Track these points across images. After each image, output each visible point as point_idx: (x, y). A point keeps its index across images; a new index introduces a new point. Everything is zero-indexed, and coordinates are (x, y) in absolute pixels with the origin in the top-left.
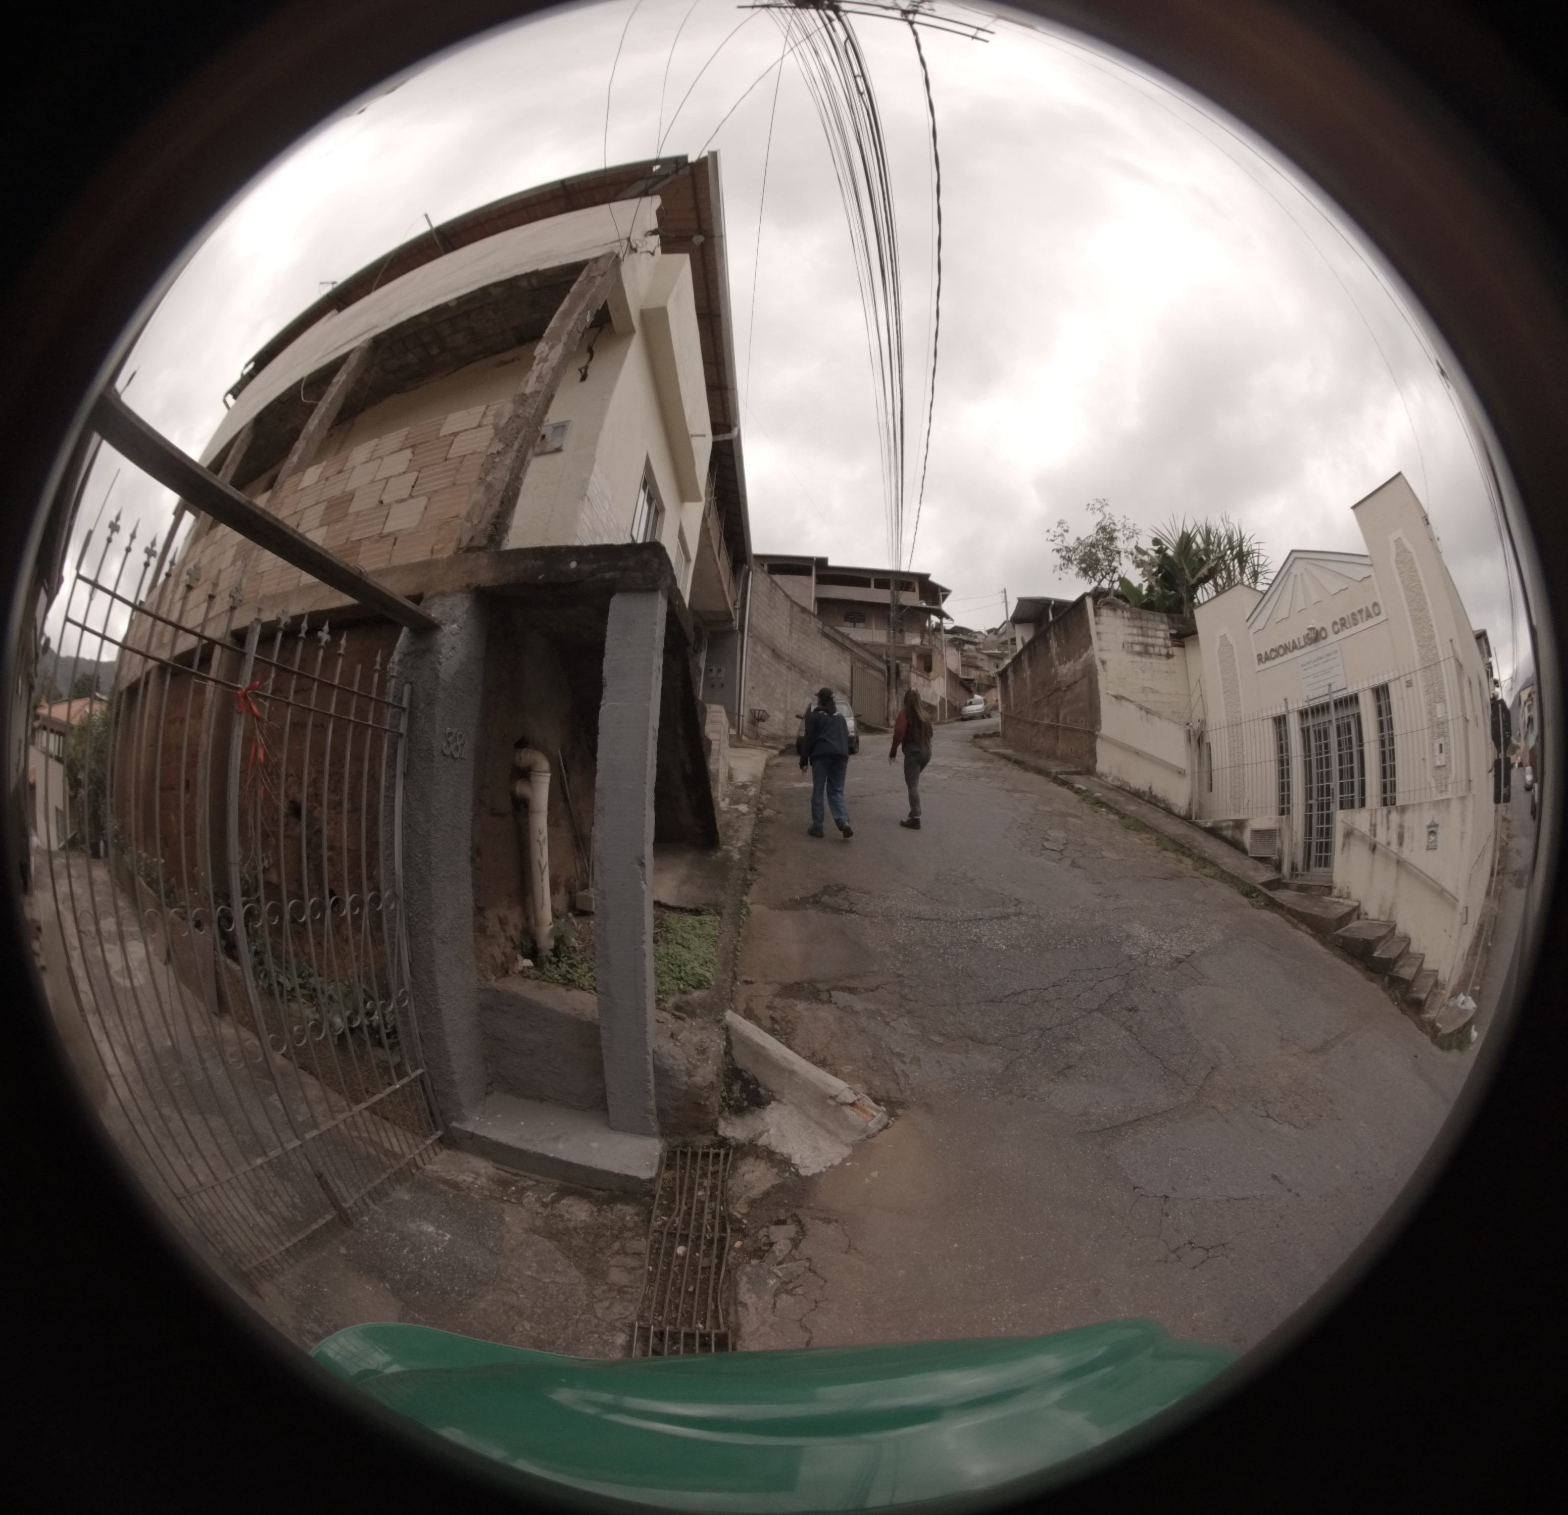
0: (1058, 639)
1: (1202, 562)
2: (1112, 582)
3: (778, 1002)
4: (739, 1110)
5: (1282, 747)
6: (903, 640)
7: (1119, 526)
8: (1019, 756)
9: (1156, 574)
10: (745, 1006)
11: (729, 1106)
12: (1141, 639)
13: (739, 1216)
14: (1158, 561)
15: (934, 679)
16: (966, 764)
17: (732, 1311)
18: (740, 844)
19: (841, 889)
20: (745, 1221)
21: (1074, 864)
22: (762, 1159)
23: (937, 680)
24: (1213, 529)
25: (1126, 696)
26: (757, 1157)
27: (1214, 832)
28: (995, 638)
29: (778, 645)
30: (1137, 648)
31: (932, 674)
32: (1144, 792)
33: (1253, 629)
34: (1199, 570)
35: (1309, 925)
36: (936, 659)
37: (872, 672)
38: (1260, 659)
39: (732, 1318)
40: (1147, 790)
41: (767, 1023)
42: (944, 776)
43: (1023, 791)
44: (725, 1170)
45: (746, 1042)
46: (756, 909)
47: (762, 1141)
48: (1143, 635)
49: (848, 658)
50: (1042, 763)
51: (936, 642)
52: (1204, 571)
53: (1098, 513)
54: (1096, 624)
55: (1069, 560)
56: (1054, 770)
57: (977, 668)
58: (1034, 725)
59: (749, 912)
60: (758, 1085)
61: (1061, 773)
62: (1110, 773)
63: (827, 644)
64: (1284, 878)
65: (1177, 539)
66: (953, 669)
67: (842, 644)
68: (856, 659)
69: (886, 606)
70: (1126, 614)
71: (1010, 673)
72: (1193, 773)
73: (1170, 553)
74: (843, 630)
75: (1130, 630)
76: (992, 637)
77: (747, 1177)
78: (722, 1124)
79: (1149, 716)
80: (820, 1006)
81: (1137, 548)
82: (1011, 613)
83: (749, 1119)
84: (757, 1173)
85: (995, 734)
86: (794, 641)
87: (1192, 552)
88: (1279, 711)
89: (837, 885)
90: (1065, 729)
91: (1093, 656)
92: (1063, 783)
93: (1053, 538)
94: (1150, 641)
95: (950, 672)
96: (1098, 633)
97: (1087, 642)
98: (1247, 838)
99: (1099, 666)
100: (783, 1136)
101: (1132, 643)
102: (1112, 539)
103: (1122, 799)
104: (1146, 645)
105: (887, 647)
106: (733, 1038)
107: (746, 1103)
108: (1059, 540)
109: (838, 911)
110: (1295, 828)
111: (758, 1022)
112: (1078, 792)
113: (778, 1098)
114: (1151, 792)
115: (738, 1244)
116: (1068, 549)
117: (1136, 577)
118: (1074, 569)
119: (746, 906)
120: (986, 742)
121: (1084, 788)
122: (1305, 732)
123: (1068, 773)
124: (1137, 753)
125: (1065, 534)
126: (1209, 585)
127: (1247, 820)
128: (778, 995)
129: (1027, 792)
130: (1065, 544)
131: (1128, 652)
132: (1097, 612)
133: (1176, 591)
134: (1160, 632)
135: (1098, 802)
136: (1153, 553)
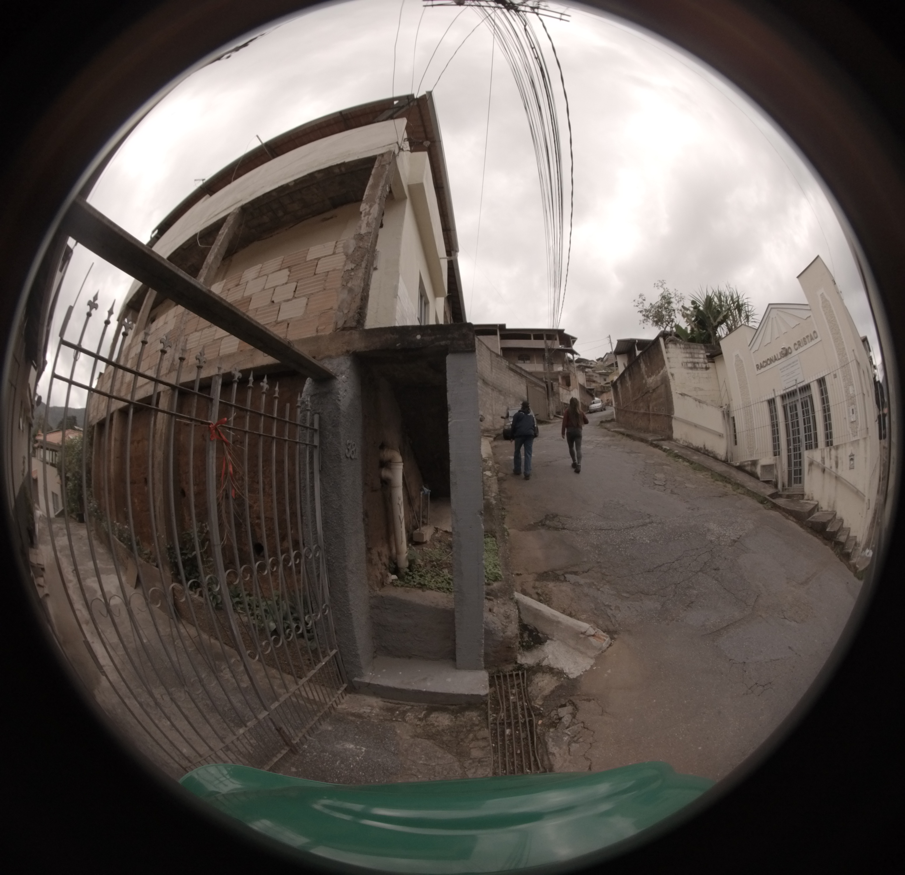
0: (646, 363)
1: (719, 313)
2: (672, 327)
3: (537, 584)
4: (528, 648)
5: (773, 417)
6: (553, 369)
7: (673, 295)
8: (629, 432)
9: (694, 321)
10: (521, 588)
11: (523, 646)
12: (691, 360)
13: (538, 707)
14: (695, 313)
15: (572, 390)
16: (601, 439)
17: (545, 758)
18: (493, 495)
19: (555, 516)
20: (542, 709)
21: (672, 492)
22: (547, 673)
23: (574, 390)
24: (723, 292)
25: (686, 393)
26: (544, 672)
27: (741, 468)
28: (602, 363)
29: (486, 377)
30: (690, 365)
31: (571, 387)
32: (701, 448)
33: (753, 350)
34: (718, 317)
35: (794, 517)
36: (572, 378)
37: (537, 388)
38: (759, 367)
39: (546, 762)
40: (702, 446)
41: (536, 596)
42: (591, 447)
43: (636, 453)
44: (523, 683)
45: (529, 609)
46: (512, 531)
47: (544, 663)
48: (692, 357)
49: (524, 381)
50: (642, 435)
51: (572, 369)
52: (721, 317)
53: (661, 288)
54: (667, 353)
55: (647, 317)
56: (650, 439)
57: (594, 382)
58: (635, 413)
59: (508, 534)
60: (538, 632)
61: (655, 440)
62: (681, 439)
63: (512, 374)
64: (779, 491)
65: (704, 300)
66: (582, 383)
67: (520, 373)
68: (529, 382)
69: (542, 350)
70: (682, 346)
71: (618, 384)
72: (727, 436)
73: (701, 308)
74: (519, 365)
75: (685, 355)
76: (600, 363)
77: (540, 684)
78: (519, 657)
79: (701, 404)
80: (561, 584)
81: (683, 307)
82: (614, 349)
83: (535, 652)
84: (546, 681)
85: (612, 420)
86: (494, 374)
87: (713, 307)
88: (771, 396)
89: (552, 514)
90: (654, 415)
91: (667, 371)
92: (656, 446)
93: (637, 305)
94: (696, 360)
95: (580, 385)
96: (668, 358)
97: (663, 364)
98: (759, 470)
99: (671, 378)
100: (556, 658)
101: (687, 363)
102: (669, 303)
103: (689, 453)
104: (694, 363)
105: (545, 374)
106: (521, 607)
107: (532, 643)
108: (641, 306)
109: (556, 529)
110: (783, 463)
111: (531, 596)
112: (665, 450)
113: (550, 637)
114: (705, 448)
115: (540, 722)
116: (646, 311)
117: (684, 324)
118: (650, 322)
119: (506, 530)
120: (608, 425)
121: (668, 448)
122: (785, 407)
123: (658, 440)
124: (696, 426)
125: (644, 302)
126: (724, 326)
127: (758, 460)
128: (537, 580)
129: (639, 453)
130: (645, 308)
131: (685, 368)
132: (666, 345)
133: (707, 330)
134: (701, 355)
135: (677, 456)
136: (692, 309)
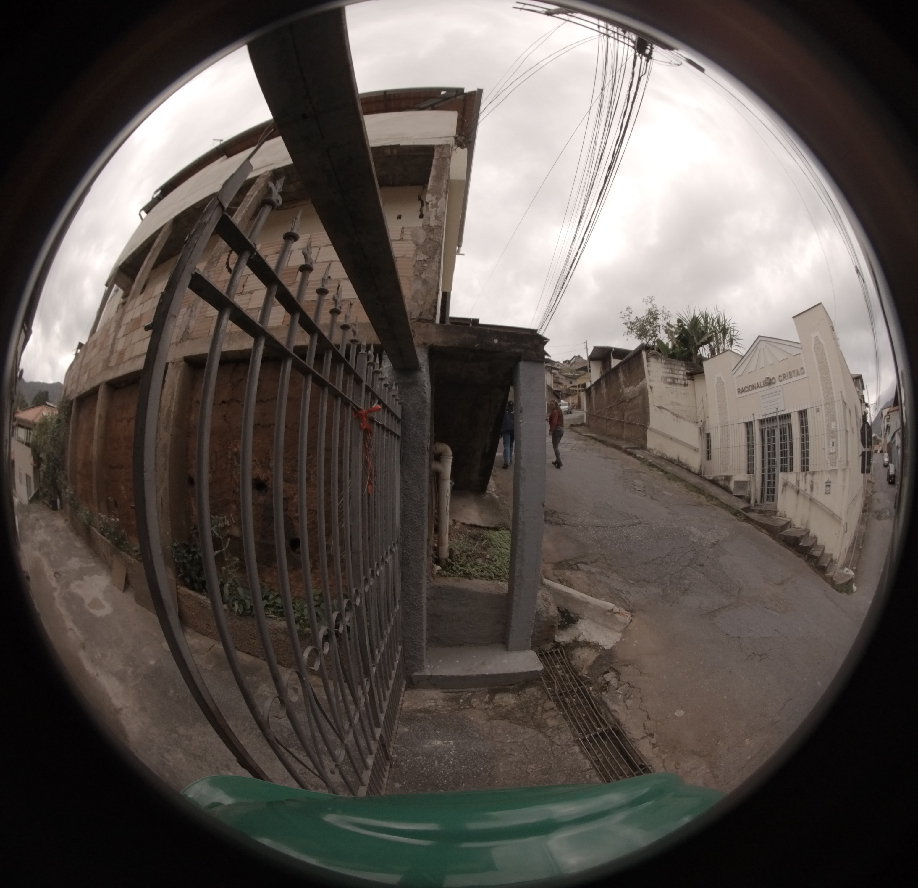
0: (624, 373)
2: (654, 342)
4: (563, 627)
5: (750, 438)
7: (660, 312)
8: (601, 438)
9: (676, 338)
12: (671, 375)
14: (679, 331)
16: (574, 443)
19: (553, 512)
21: (652, 498)
24: (710, 314)
25: (663, 406)
27: (714, 482)
30: (669, 380)
32: (675, 460)
33: (736, 375)
34: (702, 337)
35: (766, 529)
38: (740, 391)
40: (676, 458)
43: (611, 458)
47: (580, 639)
48: (672, 373)
50: (616, 442)
52: (705, 338)
53: (649, 304)
54: (648, 366)
55: (632, 329)
56: (624, 446)
57: (561, 384)
58: (609, 420)
61: (628, 448)
62: (655, 449)
64: (752, 506)
65: (691, 320)
66: (550, 385)
70: (664, 361)
71: (593, 390)
72: (702, 450)
73: (686, 327)
75: (665, 370)
76: (566, 365)
79: (678, 418)
81: (668, 324)
82: (589, 354)
83: (570, 631)
85: (583, 424)
87: (698, 327)
88: (750, 419)
89: (550, 511)
90: (628, 423)
91: (646, 384)
92: (630, 454)
93: (623, 317)
94: (676, 376)
95: (548, 386)
96: (649, 371)
97: (643, 376)
98: (732, 486)
99: (649, 390)
101: (666, 378)
102: (655, 319)
103: (663, 463)
104: (674, 379)
108: (627, 318)
109: (558, 524)
110: (757, 481)
112: (639, 459)
113: (581, 617)
114: (679, 460)
115: (591, 688)
116: (632, 323)
117: (666, 340)
118: (634, 334)
120: (579, 429)
121: (642, 457)
122: (762, 431)
123: (632, 448)
124: (671, 439)
125: (630, 315)
126: (707, 347)
127: (732, 476)
129: (614, 459)
130: (630, 321)
131: (664, 382)
132: (648, 358)
133: (689, 348)
134: (681, 372)
135: (651, 465)
136: (676, 326)
